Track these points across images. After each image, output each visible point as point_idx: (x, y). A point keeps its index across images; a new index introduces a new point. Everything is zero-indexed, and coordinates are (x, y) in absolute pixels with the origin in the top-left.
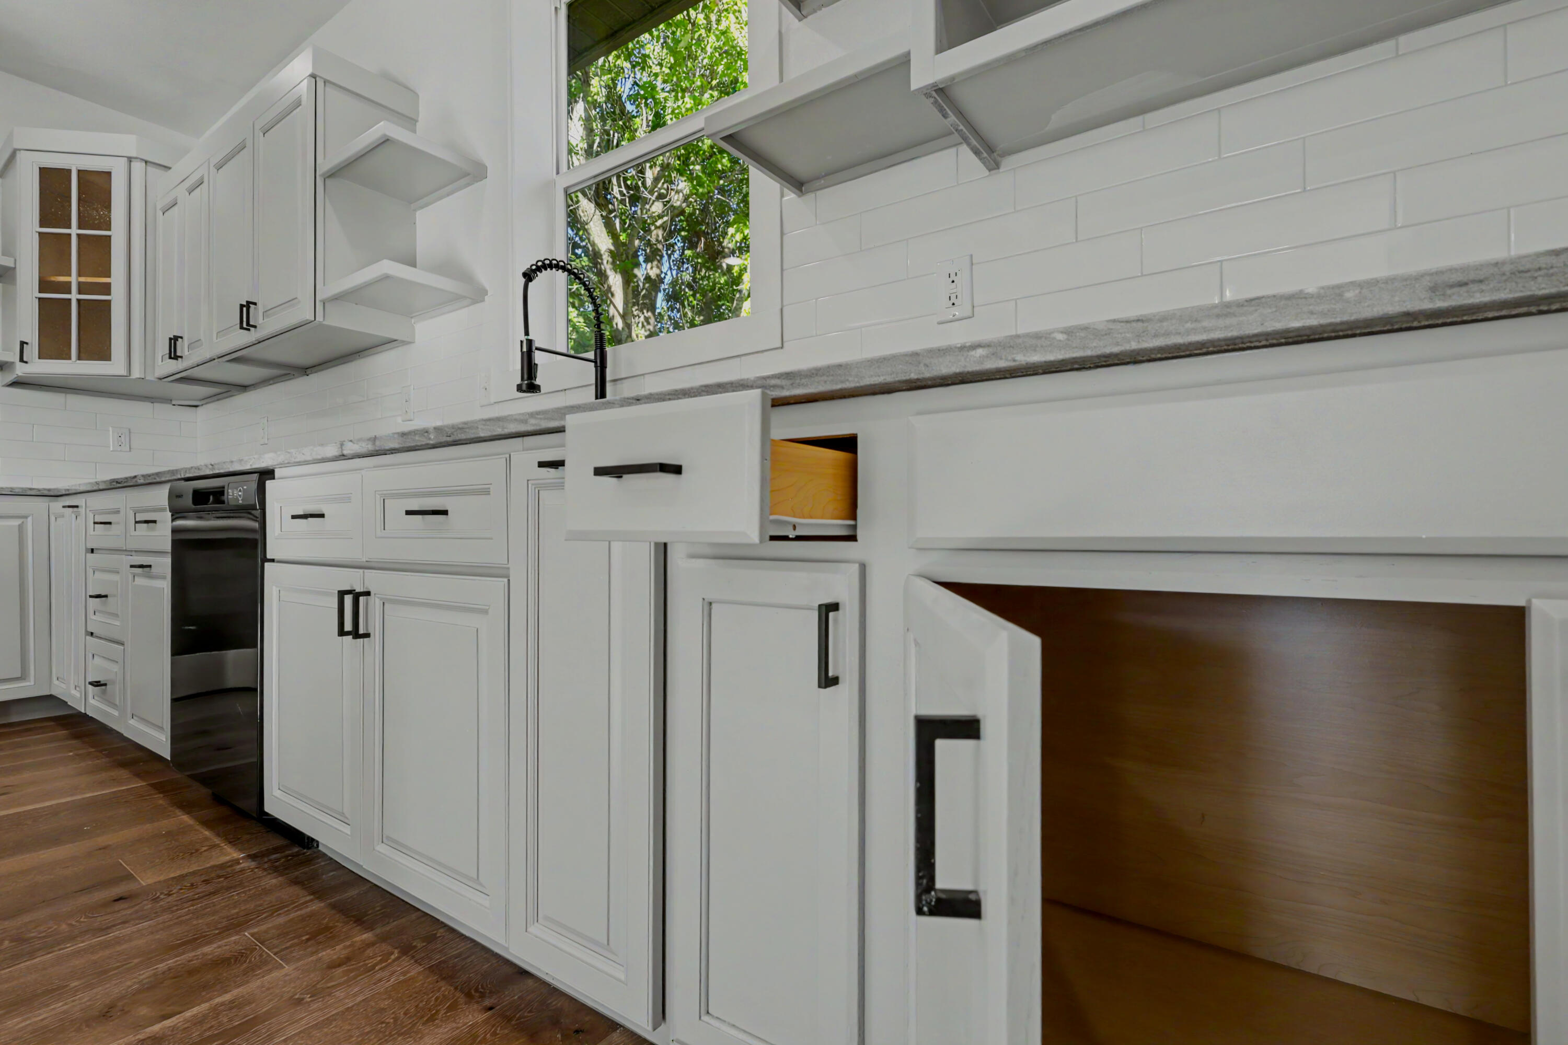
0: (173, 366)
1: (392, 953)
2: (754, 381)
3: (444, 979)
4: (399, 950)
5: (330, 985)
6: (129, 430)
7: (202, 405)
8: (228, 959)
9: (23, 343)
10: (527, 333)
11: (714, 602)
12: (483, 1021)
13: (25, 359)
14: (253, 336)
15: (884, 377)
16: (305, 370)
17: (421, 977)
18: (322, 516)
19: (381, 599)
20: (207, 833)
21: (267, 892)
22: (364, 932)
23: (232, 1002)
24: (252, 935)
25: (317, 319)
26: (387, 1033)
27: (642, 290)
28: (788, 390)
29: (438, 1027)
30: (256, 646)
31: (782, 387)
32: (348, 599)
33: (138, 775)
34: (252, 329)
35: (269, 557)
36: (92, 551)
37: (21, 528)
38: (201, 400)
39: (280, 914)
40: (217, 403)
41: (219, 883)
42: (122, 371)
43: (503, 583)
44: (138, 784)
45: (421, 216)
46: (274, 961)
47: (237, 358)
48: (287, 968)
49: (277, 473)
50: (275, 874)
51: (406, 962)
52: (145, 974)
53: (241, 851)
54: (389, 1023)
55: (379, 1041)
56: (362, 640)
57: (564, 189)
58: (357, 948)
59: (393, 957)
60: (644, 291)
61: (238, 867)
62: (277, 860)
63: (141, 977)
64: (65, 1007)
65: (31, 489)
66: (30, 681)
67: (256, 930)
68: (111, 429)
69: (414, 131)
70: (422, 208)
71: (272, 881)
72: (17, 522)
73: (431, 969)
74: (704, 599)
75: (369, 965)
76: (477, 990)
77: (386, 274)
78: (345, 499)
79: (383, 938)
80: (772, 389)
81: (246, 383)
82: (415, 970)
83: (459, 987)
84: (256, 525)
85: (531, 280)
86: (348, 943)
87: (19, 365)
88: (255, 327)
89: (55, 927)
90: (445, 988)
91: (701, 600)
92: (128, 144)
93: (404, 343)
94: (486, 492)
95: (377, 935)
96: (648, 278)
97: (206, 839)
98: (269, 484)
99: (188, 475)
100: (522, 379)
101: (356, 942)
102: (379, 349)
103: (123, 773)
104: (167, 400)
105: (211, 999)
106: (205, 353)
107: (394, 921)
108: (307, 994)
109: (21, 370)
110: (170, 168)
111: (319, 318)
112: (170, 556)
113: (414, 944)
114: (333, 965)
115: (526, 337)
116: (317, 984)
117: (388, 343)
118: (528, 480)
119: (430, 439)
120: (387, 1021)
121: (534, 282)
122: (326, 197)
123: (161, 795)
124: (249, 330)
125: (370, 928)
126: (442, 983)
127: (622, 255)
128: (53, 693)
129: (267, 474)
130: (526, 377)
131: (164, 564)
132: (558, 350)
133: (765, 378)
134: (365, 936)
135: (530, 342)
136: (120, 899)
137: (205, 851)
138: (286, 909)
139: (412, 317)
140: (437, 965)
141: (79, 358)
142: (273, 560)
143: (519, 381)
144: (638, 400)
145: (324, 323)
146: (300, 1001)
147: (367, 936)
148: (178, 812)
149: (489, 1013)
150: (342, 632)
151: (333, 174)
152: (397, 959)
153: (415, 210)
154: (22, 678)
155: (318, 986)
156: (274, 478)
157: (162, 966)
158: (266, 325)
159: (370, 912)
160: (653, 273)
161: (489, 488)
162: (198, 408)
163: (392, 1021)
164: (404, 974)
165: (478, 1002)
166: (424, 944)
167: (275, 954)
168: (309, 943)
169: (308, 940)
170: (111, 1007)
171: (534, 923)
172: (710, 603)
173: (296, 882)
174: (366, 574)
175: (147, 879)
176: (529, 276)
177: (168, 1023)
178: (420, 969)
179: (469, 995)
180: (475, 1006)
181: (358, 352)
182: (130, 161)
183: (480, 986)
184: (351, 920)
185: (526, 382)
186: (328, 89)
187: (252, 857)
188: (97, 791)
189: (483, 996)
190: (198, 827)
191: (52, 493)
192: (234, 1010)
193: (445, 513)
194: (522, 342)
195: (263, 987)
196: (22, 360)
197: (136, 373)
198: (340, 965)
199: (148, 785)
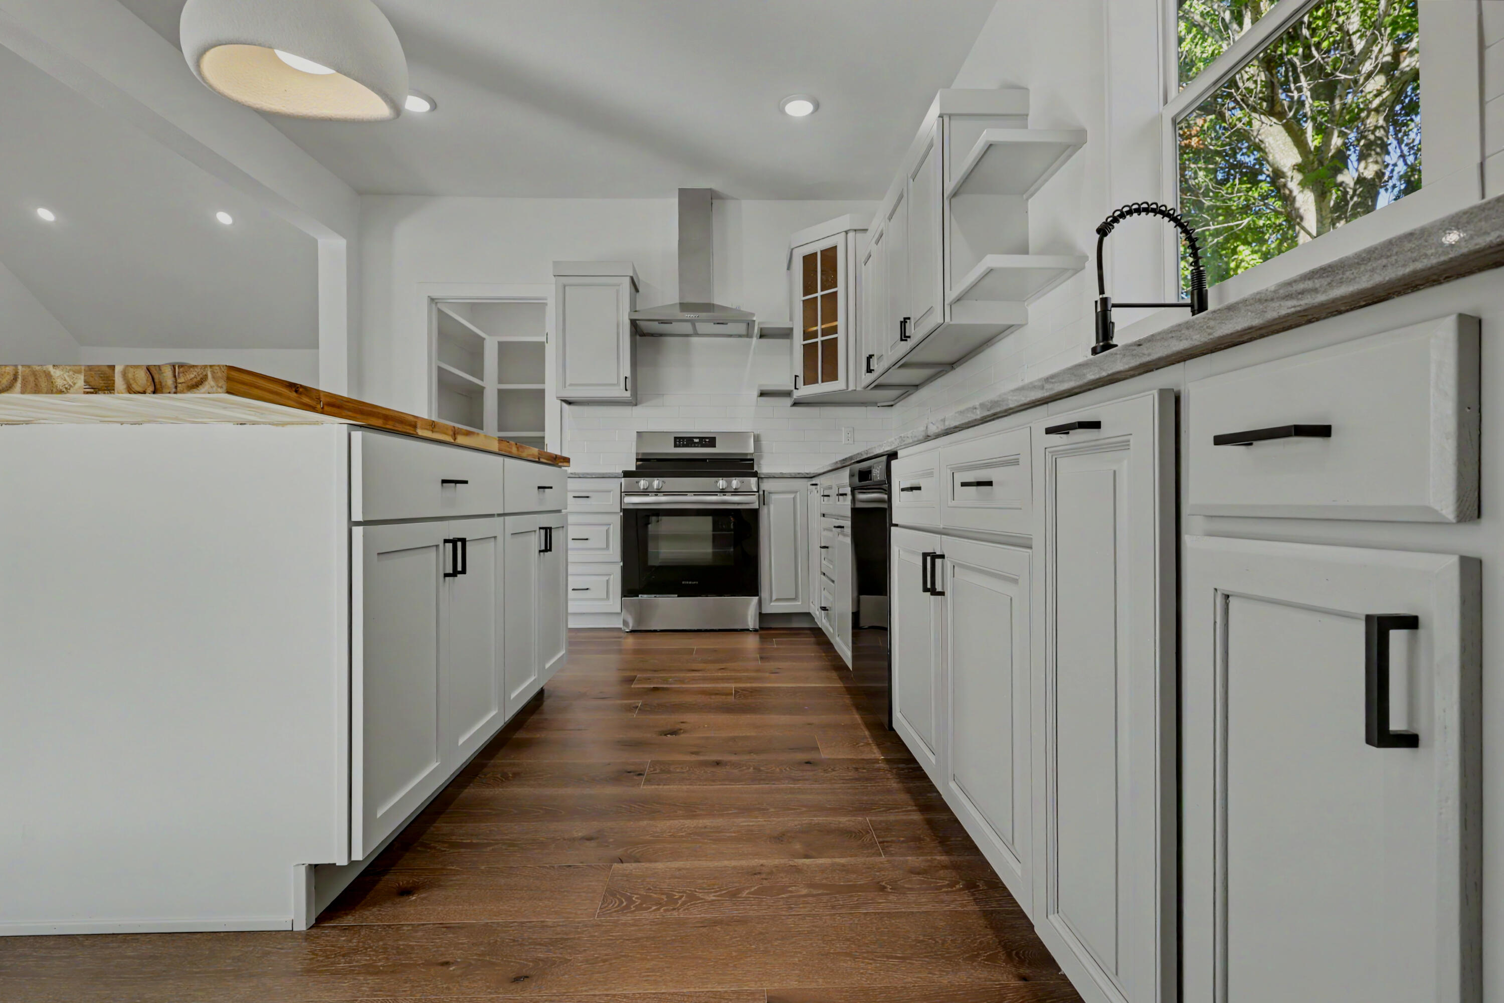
0: (871, 377)
1: (958, 883)
2: (1275, 291)
3: (992, 928)
4: (964, 882)
5: (906, 886)
6: (853, 428)
7: (896, 403)
8: (851, 832)
9: (796, 376)
10: (1102, 291)
11: (1232, 595)
12: (1014, 987)
13: (797, 387)
14: (910, 344)
15: (1497, 233)
16: (952, 365)
17: (974, 916)
18: (919, 488)
19: (951, 562)
20: (867, 733)
21: (889, 791)
22: (944, 854)
23: (843, 865)
24: (870, 821)
25: (946, 321)
26: (934, 950)
27: (1352, 198)
28: (1325, 292)
29: (974, 968)
30: (886, 595)
31: (1316, 290)
32: (929, 559)
33: (841, 678)
34: (908, 339)
35: (893, 522)
36: (824, 515)
37: (794, 499)
38: (894, 400)
39: (892, 813)
40: (903, 401)
41: (863, 772)
42: (843, 387)
43: (1028, 554)
44: (839, 685)
45: (1033, 204)
46: (876, 848)
47: (903, 364)
48: (883, 858)
49: (900, 454)
50: (898, 780)
51: (966, 897)
52: (806, 820)
53: (883, 754)
54: (938, 942)
55: (925, 953)
56: (940, 597)
57: (1172, 119)
58: (934, 865)
59: (957, 886)
60: (1355, 199)
61: (878, 765)
62: (903, 769)
63: (804, 822)
64: (764, 823)
65: (799, 473)
66: (799, 602)
67: (874, 818)
68: (843, 428)
69: (1026, 127)
70: (1032, 195)
71: (894, 784)
72: (792, 496)
73: (986, 914)
74: (1216, 590)
75: (938, 884)
76: (1017, 954)
77: (988, 268)
78: (929, 474)
79: (955, 867)
80: (1300, 296)
81: (917, 383)
82: (972, 908)
83: (1003, 943)
84: (886, 497)
85: (1106, 235)
86: (929, 858)
87: (795, 391)
88: (909, 337)
89: (774, 768)
90: (990, 937)
91: (1213, 591)
92: (845, 222)
93: (1020, 326)
94: (1016, 462)
95: (951, 862)
96: (1360, 181)
97: (865, 737)
98: (893, 463)
99: (858, 459)
100: (1098, 341)
101: (935, 859)
102: (1002, 335)
103: (834, 675)
104: (874, 404)
105: (834, 857)
106: (885, 364)
107: (968, 855)
108: (890, 885)
109: (797, 394)
110: (866, 230)
111: (947, 319)
112: (850, 519)
113: (978, 884)
114: (914, 871)
115: (1101, 296)
116: (899, 880)
117: (1007, 329)
118: (1046, 448)
119: (977, 415)
120: (937, 940)
121: (1109, 235)
122: (952, 217)
123: (849, 696)
124: (906, 340)
125: (948, 853)
126: (989, 931)
127: (1313, 163)
128: (811, 612)
129: (893, 455)
130: (1101, 338)
131: (848, 523)
132: (1167, 302)
133: (1290, 283)
134: (943, 858)
135: (1105, 301)
136: (808, 763)
137: (862, 746)
138: (897, 810)
139: (1024, 301)
140: (992, 912)
141: (822, 382)
142: (896, 525)
143: (1093, 344)
144: (1140, 345)
145: (951, 323)
146: (883, 889)
147: (942, 858)
148: (855, 711)
149: (1021, 983)
150: (925, 590)
151: (955, 194)
152: (961, 890)
153: (1027, 199)
154: (795, 599)
155: (899, 882)
156: (897, 458)
157: (816, 820)
158: (916, 333)
159: (953, 839)
160: (1369, 174)
161: (1018, 459)
162: (893, 407)
163: (940, 942)
164: (963, 906)
165: (1015, 966)
166: (986, 888)
167: (879, 843)
168: (904, 845)
169: (903, 842)
170: (783, 834)
171: (1054, 913)
172: (1227, 597)
173: (908, 791)
174: (942, 539)
175: (825, 754)
176: (1103, 231)
177: (807, 861)
178: (977, 908)
179: (1009, 954)
180: (1013, 969)
181: (986, 343)
182: (847, 234)
183: (1021, 952)
184: (937, 840)
185: (1101, 344)
186: (952, 122)
187: (887, 761)
188: (815, 683)
189: (1022, 962)
190: (863, 727)
191: (808, 476)
192: (844, 873)
193: (990, 484)
194: (1096, 302)
195: (865, 864)
196: (796, 388)
197: (851, 388)
198: (919, 873)
199: (845, 687)
